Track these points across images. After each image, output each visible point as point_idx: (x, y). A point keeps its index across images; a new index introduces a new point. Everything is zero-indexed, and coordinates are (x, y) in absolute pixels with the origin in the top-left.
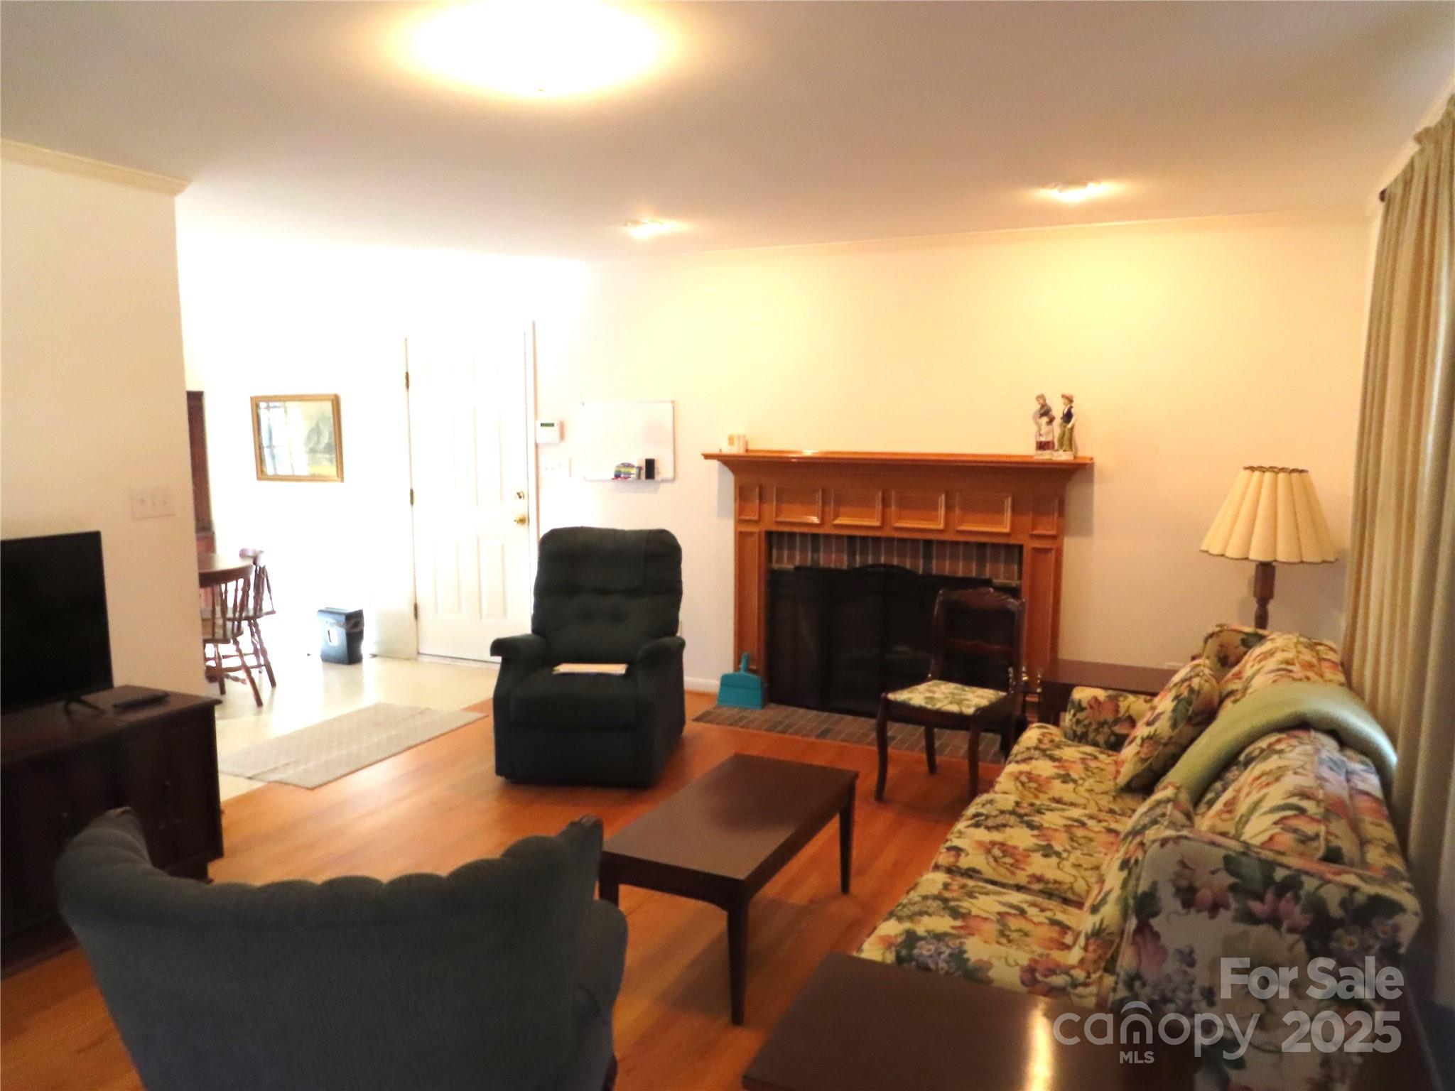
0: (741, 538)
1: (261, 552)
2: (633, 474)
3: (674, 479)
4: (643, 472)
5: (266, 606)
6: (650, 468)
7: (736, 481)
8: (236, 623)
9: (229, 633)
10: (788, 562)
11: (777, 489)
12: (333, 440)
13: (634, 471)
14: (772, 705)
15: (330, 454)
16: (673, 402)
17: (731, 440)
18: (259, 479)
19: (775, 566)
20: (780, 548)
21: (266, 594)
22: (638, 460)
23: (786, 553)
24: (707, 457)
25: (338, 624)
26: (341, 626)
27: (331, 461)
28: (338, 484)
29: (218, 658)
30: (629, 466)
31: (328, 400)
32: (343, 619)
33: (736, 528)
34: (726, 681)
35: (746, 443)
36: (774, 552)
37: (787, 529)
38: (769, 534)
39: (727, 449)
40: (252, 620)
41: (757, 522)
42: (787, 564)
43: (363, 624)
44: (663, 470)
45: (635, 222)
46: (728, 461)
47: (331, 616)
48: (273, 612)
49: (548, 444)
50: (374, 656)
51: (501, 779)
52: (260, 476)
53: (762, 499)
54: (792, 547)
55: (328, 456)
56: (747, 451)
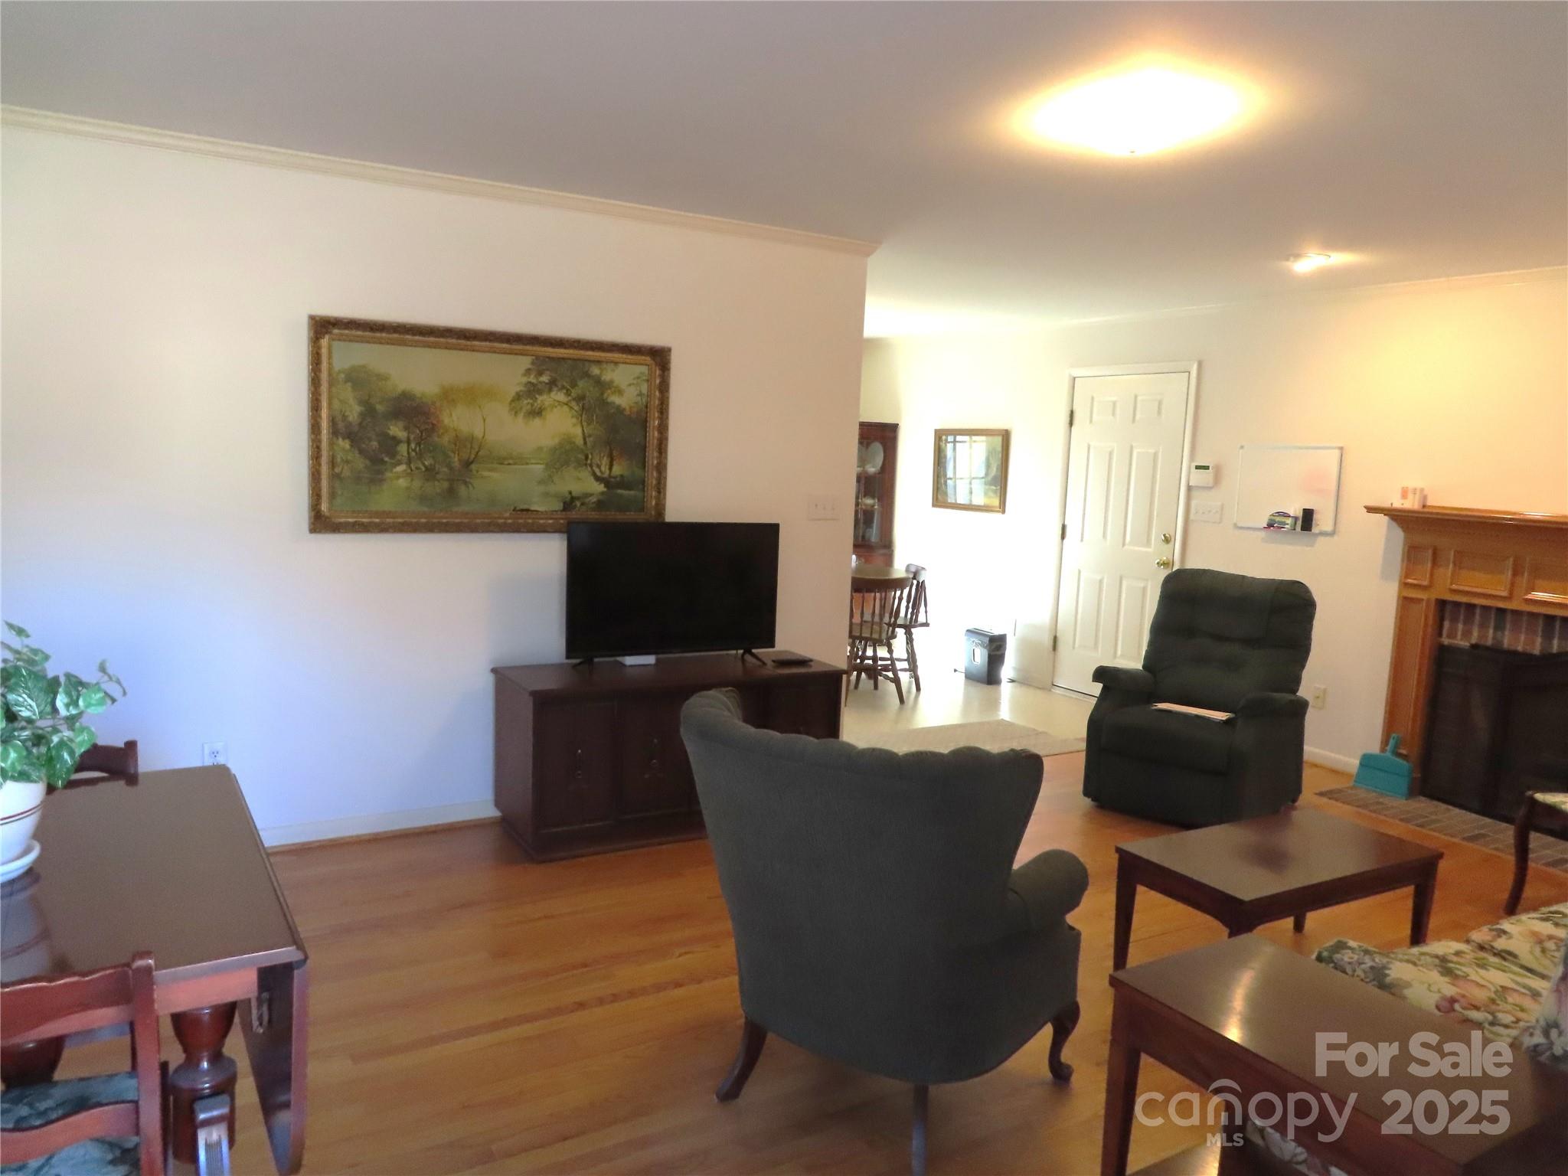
0: (1405, 604)
1: (923, 568)
2: (1288, 524)
3: (1332, 534)
4: (1299, 523)
5: (921, 619)
6: (1307, 518)
7: (1406, 538)
8: (891, 628)
9: (884, 636)
10: (1461, 637)
11: (1457, 552)
12: (999, 473)
13: (1289, 521)
14: (1422, 798)
15: (996, 486)
16: (1341, 448)
17: (1404, 494)
18: (934, 505)
19: (1446, 641)
20: (1454, 620)
21: (922, 609)
22: (1295, 510)
23: (1460, 626)
24: (1371, 510)
25: (982, 645)
26: (985, 648)
27: (995, 492)
28: (999, 515)
29: (875, 658)
30: (1286, 515)
31: (998, 435)
32: (987, 640)
33: (1400, 592)
34: (1367, 761)
35: (1425, 498)
36: (1447, 624)
37: (1464, 599)
38: (1442, 604)
39: (1398, 503)
40: (908, 628)
41: (1424, 588)
42: (1461, 640)
43: (1005, 649)
44: (1323, 522)
45: (1297, 256)
46: (1399, 517)
47: (977, 636)
48: (926, 624)
49: (1198, 488)
50: (1012, 681)
51: (1088, 801)
52: (935, 503)
53: (1435, 562)
54: (1469, 620)
55: (994, 488)
56: (1424, 506)
